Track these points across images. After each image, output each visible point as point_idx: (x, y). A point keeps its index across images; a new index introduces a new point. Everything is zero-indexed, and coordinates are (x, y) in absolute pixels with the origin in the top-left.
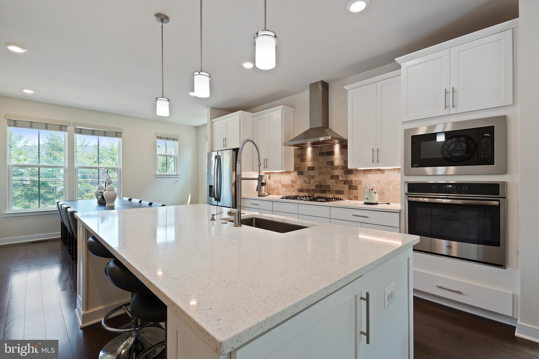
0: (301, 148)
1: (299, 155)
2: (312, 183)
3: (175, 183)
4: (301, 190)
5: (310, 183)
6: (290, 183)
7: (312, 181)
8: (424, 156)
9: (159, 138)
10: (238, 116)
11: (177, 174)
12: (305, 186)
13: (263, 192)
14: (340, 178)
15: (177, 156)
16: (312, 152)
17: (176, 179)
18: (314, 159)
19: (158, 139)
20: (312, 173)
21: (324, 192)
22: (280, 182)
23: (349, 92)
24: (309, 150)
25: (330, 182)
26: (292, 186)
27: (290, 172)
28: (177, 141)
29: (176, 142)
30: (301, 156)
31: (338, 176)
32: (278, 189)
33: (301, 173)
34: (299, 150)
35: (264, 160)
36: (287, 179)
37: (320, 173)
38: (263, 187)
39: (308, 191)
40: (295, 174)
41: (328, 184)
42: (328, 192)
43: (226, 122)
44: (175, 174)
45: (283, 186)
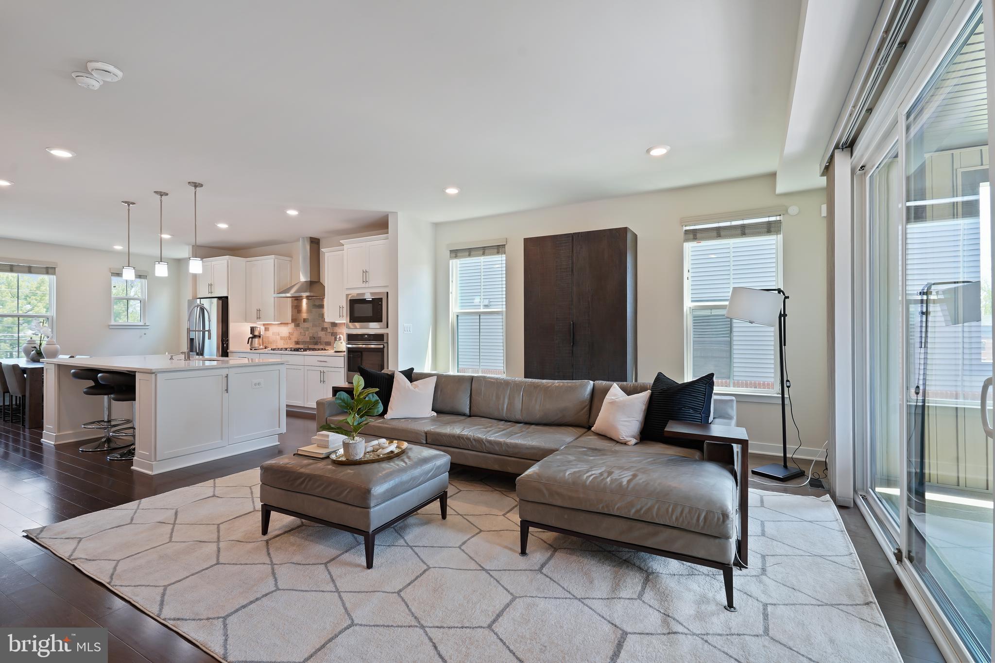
0: (297, 300)
1: (296, 306)
2: (307, 335)
3: (141, 337)
4: (297, 343)
5: (305, 335)
6: (287, 335)
7: (307, 333)
8: (356, 314)
9: (115, 274)
10: (226, 261)
11: (145, 324)
12: (301, 339)
13: (257, 345)
14: (329, 330)
15: (145, 300)
16: (307, 304)
17: (144, 331)
18: (309, 311)
19: (114, 276)
20: (306, 325)
21: (316, 343)
22: (279, 335)
23: (326, 254)
24: (304, 301)
25: (321, 334)
26: (290, 338)
27: (288, 323)
28: (144, 278)
29: (143, 280)
30: (297, 308)
31: (327, 328)
32: (277, 342)
33: (297, 325)
34: (296, 301)
35: (257, 311)
36: (285, 331)
37: (314, 326)
38: (256, 340)
39: (304, 343)
40: (293, 325)
41: (319, 336)
42: (319, 344)
43: (212, 267)
44: (142, 324)
45: (282, 338)
